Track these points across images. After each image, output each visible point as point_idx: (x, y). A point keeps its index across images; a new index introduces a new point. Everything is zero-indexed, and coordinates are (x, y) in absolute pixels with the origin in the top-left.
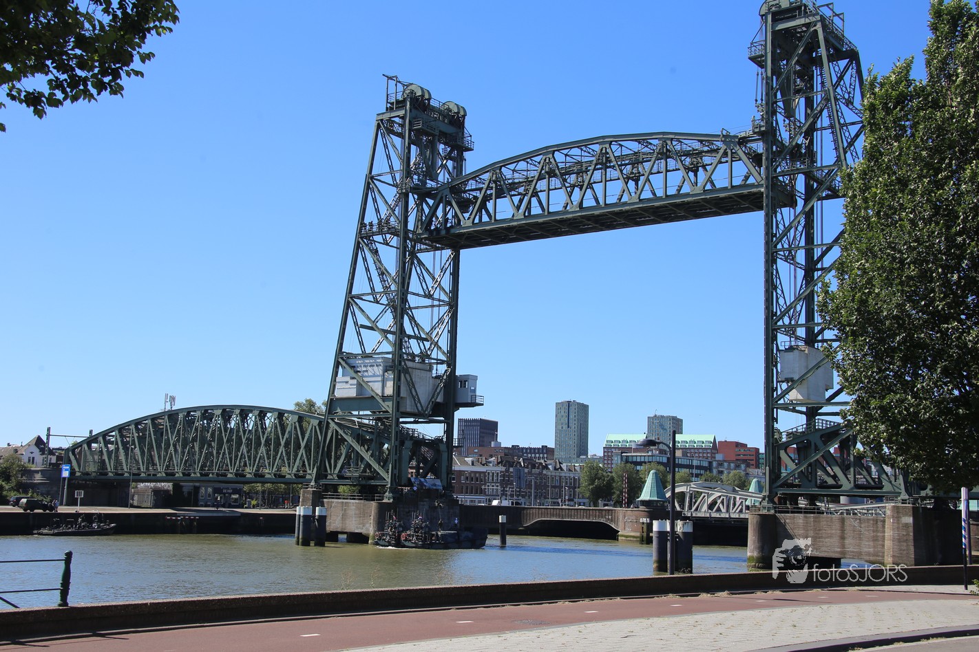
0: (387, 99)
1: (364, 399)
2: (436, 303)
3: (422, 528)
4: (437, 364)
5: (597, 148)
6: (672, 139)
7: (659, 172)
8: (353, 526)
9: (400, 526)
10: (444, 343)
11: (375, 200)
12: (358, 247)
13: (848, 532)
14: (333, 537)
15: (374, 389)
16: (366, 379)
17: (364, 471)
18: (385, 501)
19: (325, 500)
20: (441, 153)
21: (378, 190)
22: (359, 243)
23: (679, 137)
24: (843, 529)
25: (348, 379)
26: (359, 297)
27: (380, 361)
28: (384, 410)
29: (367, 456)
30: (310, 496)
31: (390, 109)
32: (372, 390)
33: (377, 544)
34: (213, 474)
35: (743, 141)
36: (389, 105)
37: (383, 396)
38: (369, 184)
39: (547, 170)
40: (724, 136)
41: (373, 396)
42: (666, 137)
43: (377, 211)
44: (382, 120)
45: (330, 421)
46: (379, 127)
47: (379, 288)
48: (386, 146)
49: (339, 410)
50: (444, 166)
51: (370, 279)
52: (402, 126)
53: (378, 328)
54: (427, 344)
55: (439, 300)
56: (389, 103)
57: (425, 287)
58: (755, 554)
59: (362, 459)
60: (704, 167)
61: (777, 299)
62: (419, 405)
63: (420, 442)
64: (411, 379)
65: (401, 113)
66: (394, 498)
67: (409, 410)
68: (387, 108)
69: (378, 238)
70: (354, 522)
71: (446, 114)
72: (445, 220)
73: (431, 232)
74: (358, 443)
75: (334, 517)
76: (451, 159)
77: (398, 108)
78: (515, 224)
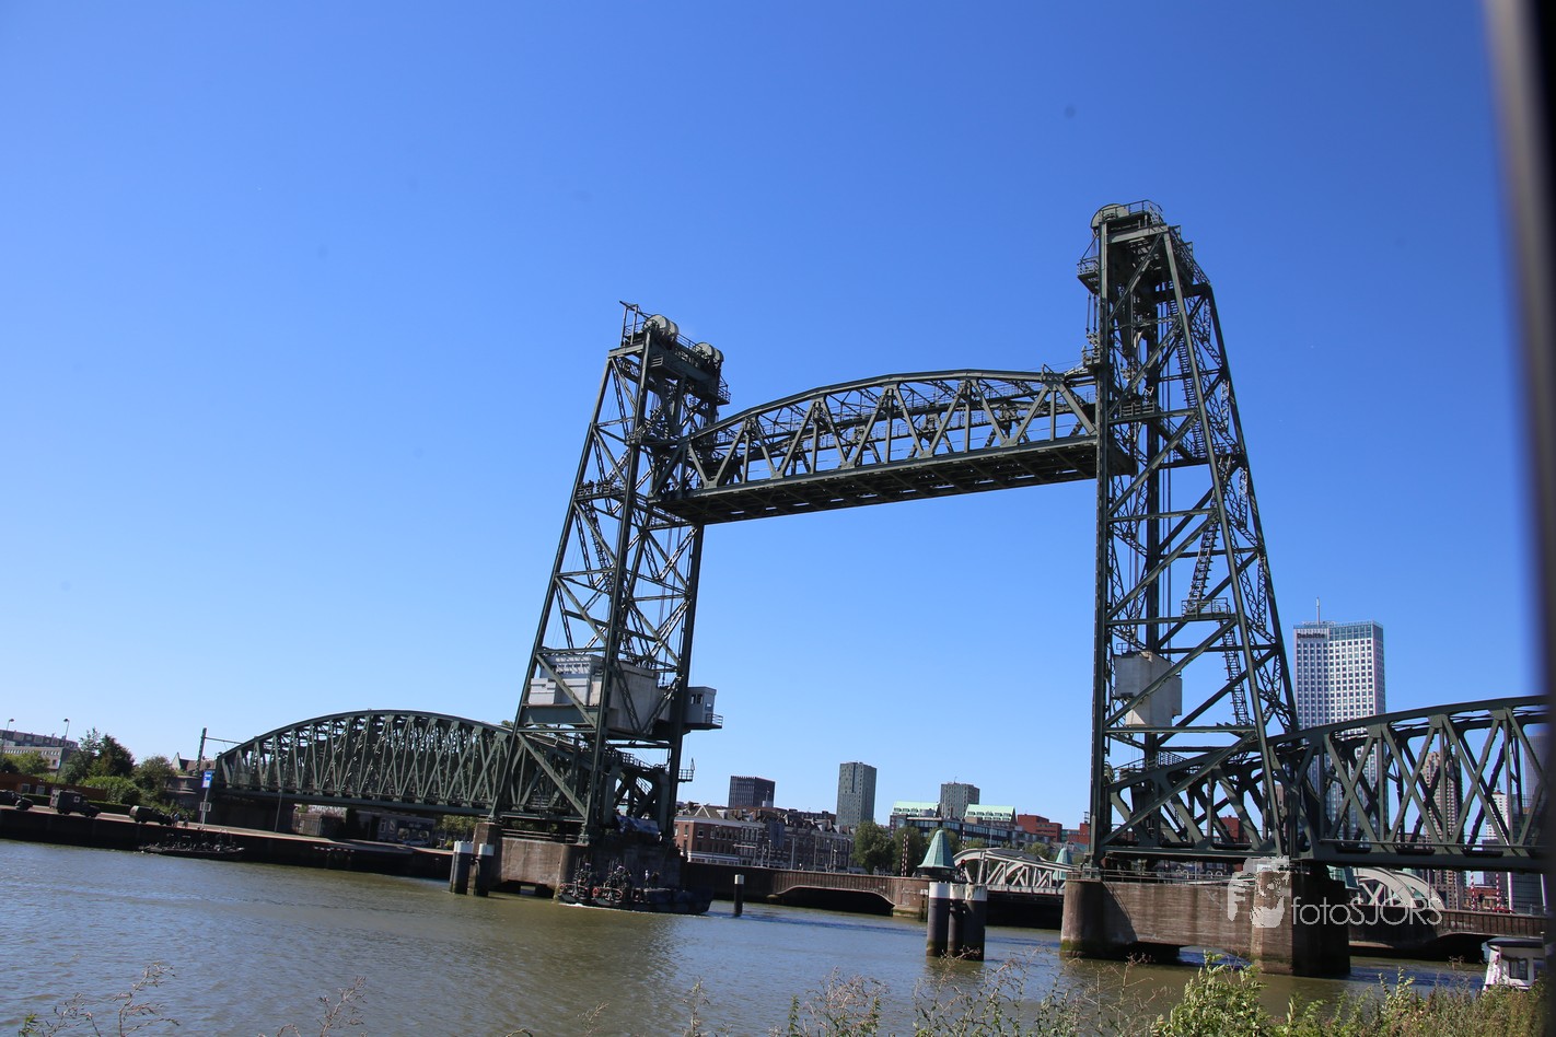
0: (624, 333)
1: (563, 708)
2: (669, 592)
3: (621, 881)
4: (665, 671)
5: (880, 392)
6: (978, 379)
7: (960, 428)
8: (537, 875)
9: (593, 877)
10: (675, 643)
11: (599, 457)
12: (572, 513)
13: (1203, 909)
14: (513, 887)
15: (577, 695)
16: (568, 681)
17: (557, 803)
18: (580, 843)
19: (504, 838)
20: (688, 403)
21: (603, 443)
22: (574, 509)
23: (983, 376)
24: (1194, 905)
25: (545, 681)
26: (569, 577)
27: (587, 659)
28: (587, 723)
29: (559, 782)
30: (486, 832)
31: (626, 345)
32: (575, 697)
33: (561, 899)
34: (376, 796)
35: (1069, 382)
36: (625, 339)
37: (587, 706)
38: (592, 435)
39: (816, 416)
40: (1045, 374)
41: (574, 705)
42: (969, 376)
43: (602, 470)
44: (615, 358)
45: (519, 735)
46: (610, 366)
47: (595, 565)
48: (618, 392)
50: (690, 419)
51: (586, 557)
52: (640, 368)
53: (589, 618)
54: (652, 645)
55: (674, 588)
57: (654, 569)
58: (1072, 938)
59: (556, 788)
60: (1018, 421)
61: (1113, 588)
62: (634, 721)
63: (634, 771)
64: (626, 686)
65: (639, 348)
66: (591, 841)
67: (620, 725)
68: (622, 343)
69: (600, 504)
70: (537, 870)
71: (697, 356)
72: (685, 482)
73: (664, 497)
74: (552, 765)
75: (513, 862)
76: (700, 412)
77: (635, 343)
78: (771, 485)
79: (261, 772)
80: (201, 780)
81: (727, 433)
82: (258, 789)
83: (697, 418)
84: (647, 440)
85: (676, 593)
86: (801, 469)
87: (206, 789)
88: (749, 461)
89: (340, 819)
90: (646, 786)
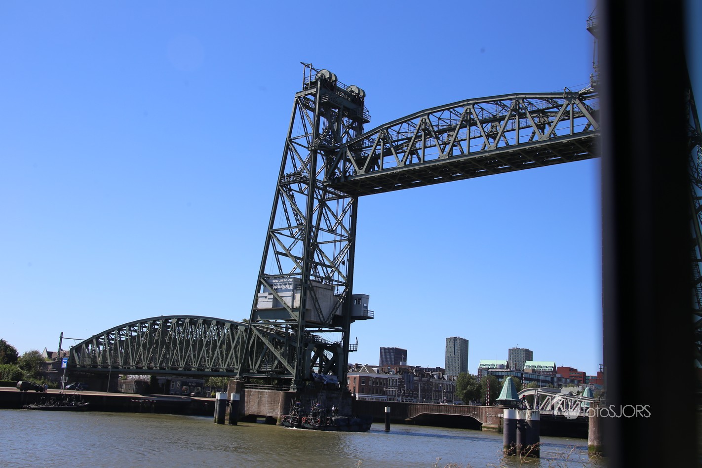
0: (304, 82)
1: (278, 310)
2: (338, 238)
3: (319, 413)
4: (338, 285)
5: (462, 110)
6: (523, 99)
7: (513, 130)
8: (266, 411)
9: (302, 410)
10: (344, 269)
11: (293, 158)
12: (278, 193)
14: (253, 418)
15: (286, 302)
16: (280, 294)
17: (276, 367)
18: (291, 391)
19: (246, 389)
20: (345, 123)
21: (295, 149)
22: (279, 190)
23: (527, 96)
25: (266, 294)
26: (278, 231)
27: (291, 280)
28: (293, 318)
29: (277, 354)
30: (235, 386)
31: (306, 89)
32: (285, 303)
33: (282, 425)
34: (168, 368)
35: (582, 97)
36: (305, 86)
37: (292, 308)
38: (288, 145)
39: (423, 127)
40: (566, 93)
41: (284, 308)
42: (518, 98)
43: (295, 166)
44: (299, 97)
45: (252, 327)
46: (297, 102)
47: (294, 223)
48: (303, 118)
49: (259, 319)
50: (347, 133)
51: (288, 219)
52: (315, 103)
53: (291, 255)
54: (329, 270)
55: (341, 236)
56: (305, 84)
57: (329, 225)
58: (595, 443)
59: (276, 358)
60: (549, 124)
62: (321, 316)
63: (322, 346)
64: (315, 295)
65: (313, 91)
66: (297, 389)
67: (313, 319)
68: (303, 88)
69: (294, 186)
70: (266, 408)
71: (349, 94)
72: (345, 172)
73: (333, 180)
74: (273, 344)
75: (252, 403)
76: (353, 128)
77: (312, 88)
78: (397, 171)
79: (97, 357)
80: (61, 363)
81: (369, 141)
82: (96, 367)
83: (351, 132)
84: (321, 147)
85: (343, 238)
86: (415, 160)
87: (64, 368)
88: (383, 157)
89: (147, 382)
90: (329, 355)
